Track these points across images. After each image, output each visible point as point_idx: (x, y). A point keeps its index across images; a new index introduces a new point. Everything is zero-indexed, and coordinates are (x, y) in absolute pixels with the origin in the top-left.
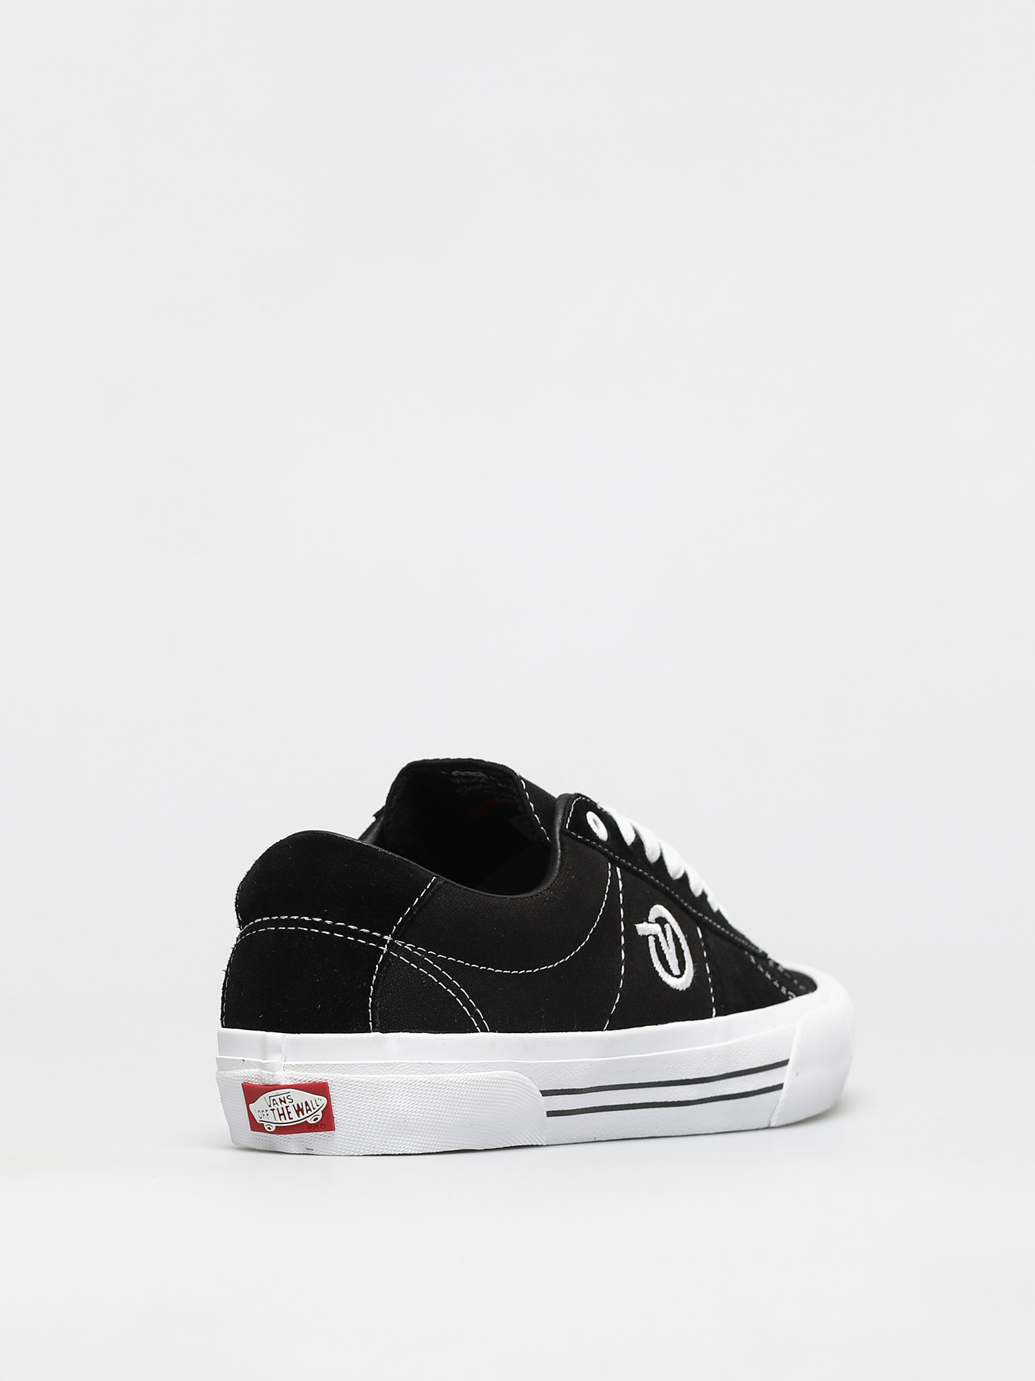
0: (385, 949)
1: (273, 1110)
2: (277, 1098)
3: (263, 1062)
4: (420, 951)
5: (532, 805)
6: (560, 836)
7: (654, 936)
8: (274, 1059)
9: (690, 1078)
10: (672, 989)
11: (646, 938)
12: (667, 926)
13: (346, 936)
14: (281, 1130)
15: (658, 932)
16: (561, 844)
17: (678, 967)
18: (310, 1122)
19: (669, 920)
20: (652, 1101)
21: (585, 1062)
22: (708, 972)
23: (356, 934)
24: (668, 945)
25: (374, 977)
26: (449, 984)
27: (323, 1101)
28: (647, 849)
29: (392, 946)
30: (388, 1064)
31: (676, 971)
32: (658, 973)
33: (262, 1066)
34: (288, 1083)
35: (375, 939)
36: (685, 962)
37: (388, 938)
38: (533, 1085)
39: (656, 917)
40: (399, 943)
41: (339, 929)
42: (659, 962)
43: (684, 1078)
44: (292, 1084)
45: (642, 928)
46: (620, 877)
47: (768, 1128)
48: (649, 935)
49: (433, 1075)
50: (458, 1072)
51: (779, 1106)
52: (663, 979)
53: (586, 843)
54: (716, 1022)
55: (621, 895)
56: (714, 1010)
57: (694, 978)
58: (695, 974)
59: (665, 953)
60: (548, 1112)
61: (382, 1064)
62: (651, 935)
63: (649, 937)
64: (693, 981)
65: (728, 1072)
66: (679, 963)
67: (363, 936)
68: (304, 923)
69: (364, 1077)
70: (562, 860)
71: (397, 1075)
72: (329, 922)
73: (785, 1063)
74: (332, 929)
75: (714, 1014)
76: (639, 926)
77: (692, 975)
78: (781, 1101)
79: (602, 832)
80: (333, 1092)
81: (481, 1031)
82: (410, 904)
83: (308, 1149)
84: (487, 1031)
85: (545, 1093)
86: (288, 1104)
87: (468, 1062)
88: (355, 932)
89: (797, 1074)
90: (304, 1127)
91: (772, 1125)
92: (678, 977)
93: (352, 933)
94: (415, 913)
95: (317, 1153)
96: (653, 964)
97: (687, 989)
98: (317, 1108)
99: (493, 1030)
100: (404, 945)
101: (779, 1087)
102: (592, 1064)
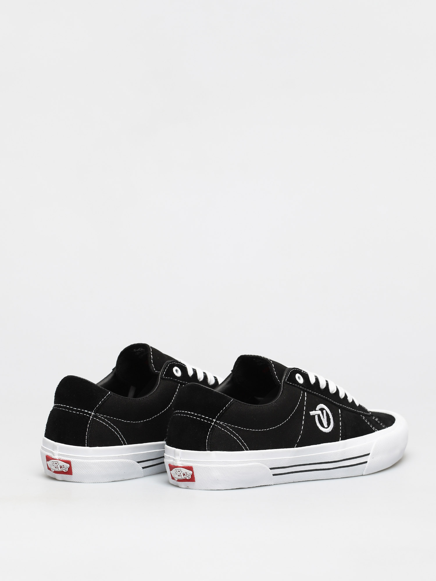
0: (213, 424)
1: (176, 474)
2: (177, 470)
3: (174, 458)
4: (225, 425)
5: (275, 373)
6: (283, 383)
7: (317, 415)
8: (177, 458)
9: (329, 461)
10: (323, 432)
11: (314, 416)
12: (324, 411)
13: (201, 419)
14: (179, 480)
15: (320, 413)
16: (283, 386)
17: (327, 425)
18: (187, 479)
19: (325, 409)
20: (315, 469)
21: (286, 458)
22: (341, 425)
23: (204, 419)
24: (324, 417)
25: (209, 433)
26: (235, 435)
27: (191, 472)
28: (320, 385)
29: (215, 423)
30: (212, 462)
31: (326, 426)
32: (318, 427)
33: (174, 459)
34: (181, 466)
35: (210, 421)
36: (330, 422)
37: (214, 420)
38: (266, 467)
39: (319, 408)
40: (218, 422)
41: (199, 417)
42: (319, 424)
43: (327, 461)
44: (182, 466)
45: (312, 413)
46: (306, 395)
47: (362, 475)
48: (315, 415)
49: (227, 465)
50: (236, 464)
51: (366, 468)
52: (320, 429)
53: (293, 386)
54: (341, 442)
55: (305, 402)
56: (340, 438)
57: (333, 428)
58: (334, 426)
59: (322, 420)
60: (273, 475)
61: (210, 462)
62: (316, 415)
63: (316, 416)
64: (332, 429)
65: (344, 459)
66: (327, 423)
67: (206, 419)
68: (188, 414)
69: (204, 465)
70: (282, 392)
71: (215, 465)
72: (196, 414)
73: (368, 454)
74: (197, 416)
75: (340, 440)
76: (310, 412)
77: (333, 427)
78: (366, 467)
79: (301, 380)
80: (194, 470)
81: (246, 450)
82: (222, 409)
83: (188, 487)
84: (248, 450)
85: (271, 469)
86: (181, 473)
87: (240, 461)
88: (204, 418)
89: (373, 458)
90: (185, 480)
91: (363, 474)
92: (326, 428)
93: (203, 418)
94: (223, 412)
95: (190, 488)
96: (316, 424)
97: (330, 432)
98: (189, 474)
99: (250, 450)
100: (220, 422)
101: (366, 462)
102: (289, 458)
